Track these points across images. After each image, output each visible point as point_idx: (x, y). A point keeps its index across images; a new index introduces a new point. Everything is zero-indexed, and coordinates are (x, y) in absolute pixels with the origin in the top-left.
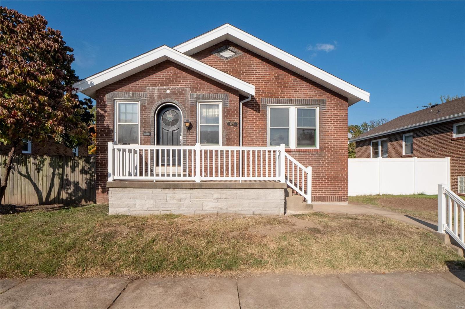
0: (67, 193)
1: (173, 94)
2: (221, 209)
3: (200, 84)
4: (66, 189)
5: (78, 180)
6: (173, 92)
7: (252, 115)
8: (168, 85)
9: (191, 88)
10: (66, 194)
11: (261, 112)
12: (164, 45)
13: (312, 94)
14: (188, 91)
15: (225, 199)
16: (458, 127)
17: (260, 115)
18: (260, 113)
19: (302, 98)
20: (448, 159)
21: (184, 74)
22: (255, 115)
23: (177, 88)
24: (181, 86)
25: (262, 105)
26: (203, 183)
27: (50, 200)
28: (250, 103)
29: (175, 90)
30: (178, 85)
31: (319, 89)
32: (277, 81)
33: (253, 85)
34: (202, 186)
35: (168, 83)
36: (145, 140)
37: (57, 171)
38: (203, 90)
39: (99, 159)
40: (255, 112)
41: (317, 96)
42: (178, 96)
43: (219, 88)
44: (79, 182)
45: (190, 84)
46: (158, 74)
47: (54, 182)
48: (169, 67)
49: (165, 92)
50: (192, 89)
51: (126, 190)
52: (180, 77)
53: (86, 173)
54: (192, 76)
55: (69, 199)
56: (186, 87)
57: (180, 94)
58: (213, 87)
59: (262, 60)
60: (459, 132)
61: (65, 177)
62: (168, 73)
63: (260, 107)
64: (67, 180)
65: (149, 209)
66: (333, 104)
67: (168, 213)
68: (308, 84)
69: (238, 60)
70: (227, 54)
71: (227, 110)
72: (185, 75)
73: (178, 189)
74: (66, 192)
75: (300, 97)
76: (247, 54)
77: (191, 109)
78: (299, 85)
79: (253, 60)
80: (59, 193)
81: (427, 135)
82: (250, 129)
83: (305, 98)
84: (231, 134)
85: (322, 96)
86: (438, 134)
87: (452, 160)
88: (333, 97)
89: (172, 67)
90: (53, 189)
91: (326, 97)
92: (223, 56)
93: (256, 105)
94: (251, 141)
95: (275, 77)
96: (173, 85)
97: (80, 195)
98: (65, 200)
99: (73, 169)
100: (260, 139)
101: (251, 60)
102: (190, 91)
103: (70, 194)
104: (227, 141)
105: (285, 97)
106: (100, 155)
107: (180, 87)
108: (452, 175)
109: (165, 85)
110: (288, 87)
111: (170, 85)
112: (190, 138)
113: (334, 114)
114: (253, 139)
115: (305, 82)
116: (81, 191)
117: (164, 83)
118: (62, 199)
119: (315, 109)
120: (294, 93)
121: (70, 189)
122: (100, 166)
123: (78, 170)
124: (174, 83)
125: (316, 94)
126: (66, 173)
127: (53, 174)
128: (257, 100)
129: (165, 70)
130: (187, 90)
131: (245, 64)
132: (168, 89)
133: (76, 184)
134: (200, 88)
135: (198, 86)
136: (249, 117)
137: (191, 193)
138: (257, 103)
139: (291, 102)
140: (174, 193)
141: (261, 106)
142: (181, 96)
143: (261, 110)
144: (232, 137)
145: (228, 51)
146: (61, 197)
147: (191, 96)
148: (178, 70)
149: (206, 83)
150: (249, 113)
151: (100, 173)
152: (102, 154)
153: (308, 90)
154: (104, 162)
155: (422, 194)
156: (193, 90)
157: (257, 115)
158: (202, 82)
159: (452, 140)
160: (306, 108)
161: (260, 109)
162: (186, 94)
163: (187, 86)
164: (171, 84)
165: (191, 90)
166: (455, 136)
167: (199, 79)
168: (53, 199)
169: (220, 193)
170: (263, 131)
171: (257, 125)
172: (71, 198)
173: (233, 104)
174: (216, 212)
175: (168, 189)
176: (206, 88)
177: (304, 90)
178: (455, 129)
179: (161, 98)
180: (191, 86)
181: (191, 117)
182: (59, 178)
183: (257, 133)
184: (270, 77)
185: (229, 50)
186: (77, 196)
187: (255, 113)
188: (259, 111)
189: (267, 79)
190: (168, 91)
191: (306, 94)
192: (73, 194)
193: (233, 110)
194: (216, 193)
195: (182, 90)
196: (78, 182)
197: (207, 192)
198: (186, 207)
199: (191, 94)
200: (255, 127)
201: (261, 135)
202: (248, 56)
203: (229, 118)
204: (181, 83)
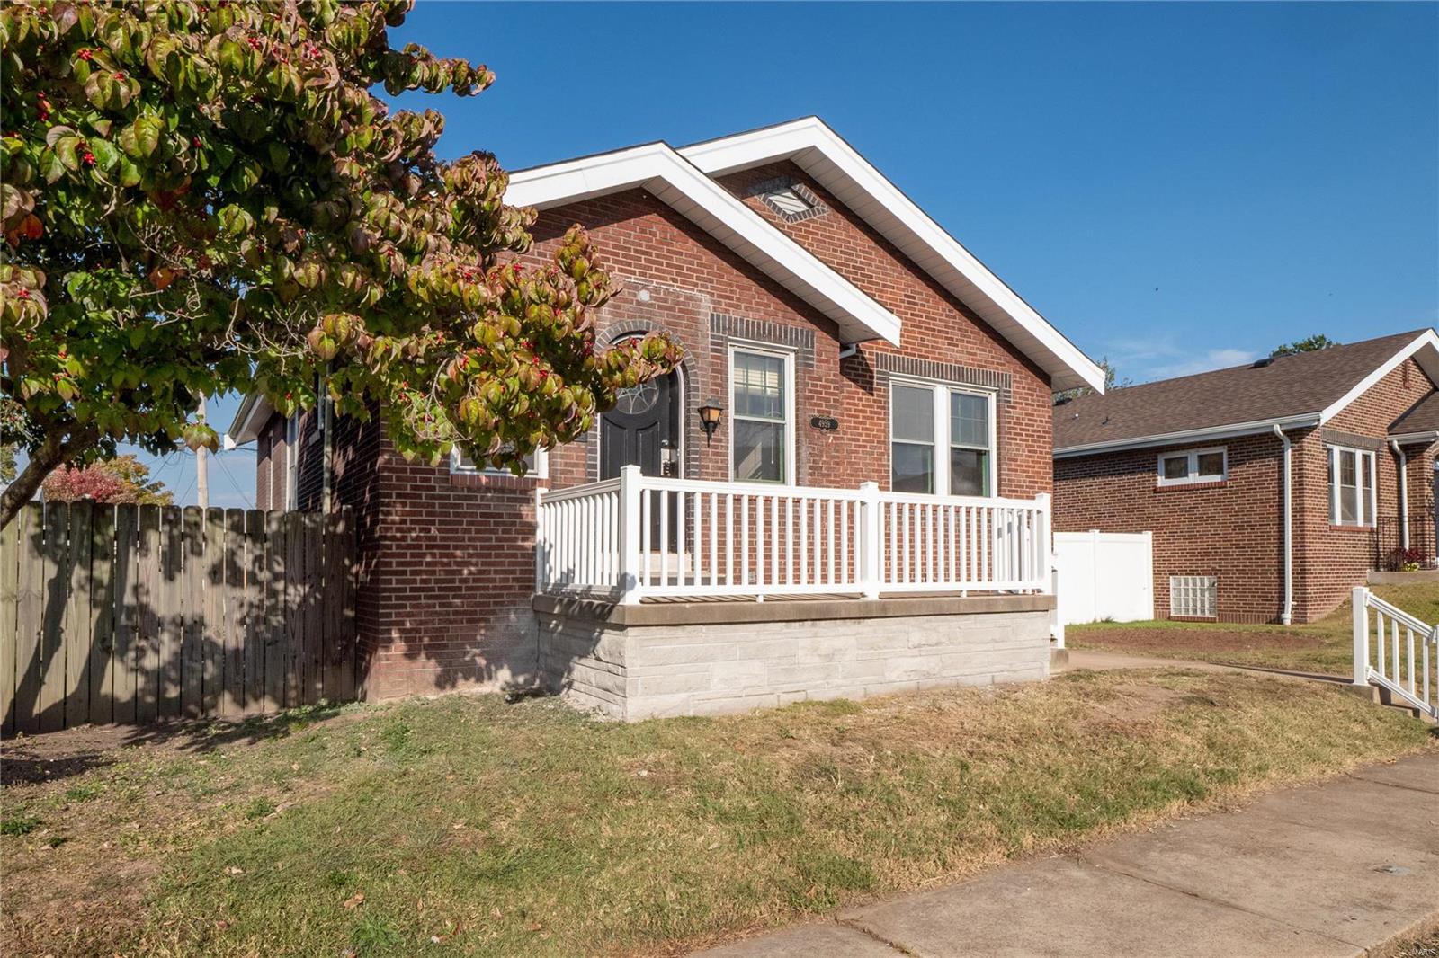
0: (138, 669)
1: (660, 307)
2: (927, 675)
3: (737, 286)
4: (132, 655)
5: (197, 610)
6: (661, 301)
7: (854, 398)
8: (645, 275)
9: (712, 295)
10: (132, 676)
11: (875, 392)
12: (662, 141)
13: (984, 356)
14: (705, 305)
15: (937, 644)
16: (1168, 462)
17: (875, 401)
18: (872, 395)
19: (966, 364)
20: (1148, 536)
21: (692, 246)
22: (861, 399)
23: (671, 289)
24: (683, 282)
25: (878, 372)
26: (890, 603)
27: (36, 711)
28: (851, 362)
29: (665, 294)
30: (674, 280)
31: (999, 347)
32: (910, 309)
33: (901, 318)
34: (886, 609)
35: (645, 268)
36: (568, 457)
37: (78, 573)
38: (746, 308)
39: (393, 522)
40: (861, 391)
41: (993, 363)
42: (674, 316)
43: (789, 309)
44: (207, 620)
45: (711, 281)
46: (613, 229)
47: (63, 625)
48: (646, 214)
49: (635, 295)
50: (715, 298)
51: (679, 631)
52: (680, 254)
53: (236, 578)
54: (716, 258)
55: (150, 699)
56: (700, 291)
57: (680, 310)
58: (774, 304)
59: (876, 242)
60: (1169, 475)
61: (129, 599)
62: (643, 231)
63: (872, 377)
64: (143, 609)
65: (749, 691)
66: (1024, 388)
67: (800, 698)
68: (976, 329)
69: (818, 228)
70: (788, 203)
71: (810, 378)
72: (695, 249)
73: (823, 622)
74: (133, 664)
75: (961, 363)
76: (840, 216)
77: (713, 364)
78: (959, 330)
79: (854, 238)
80: (93, 672)
81: (1093, 477)
82: (850, 439)
83: (971, 364)
84: (821, 451)
85: (1004, 365)
86: (1121, 474)
87: (1156, 537)
88: (1025, 372)
89: (655, 217)
90: (58, 657)
91: (1011, 368)
92: (780, 209)
93: (863, 370)
94: (852, 475)
95: (906, 296)
96: (660, 278)
97: (207, 676)
98: (128, 702)
99: (171, 565)
100: (873, 471)
101: (851, 237)
102: (712, 306)
103: (158, 677)
104: (811, 474)
105: (928, 357)
106: (399, 507)
107: (681, 288)
108: (1156, 574)
109: (634, 273)
110: (934, 330)
111: (651, 276)
112: (710, 460)
113: (1027, 414)
114: (857, 470)
115: (969, 322)
116: (216, 657)
117: (630, 265)
118: (113, 700)
119: (987, 398)
120: (947, 350)
121: (157, 651)
122: (394, 550)
123: (197, 568)
124: (664, 272)
125: (993, 357)
126: (131, 581)
127: (59, 590)
128: (867, 356)
129: (632, 221)
130: (701, 300)
131: (836, 245)
132: (645, 287)
133: (191, 629)
134: (738, 299)
135: (732, 292)
136: (848, 403)
137: (858, 634)
138: (867, 365)
139: (940, 372)
140: (815, 635)
141: (875, 375)
142: (683, 318)
143: (875, 386)
144: (824, 462)
145: (790, 194)
146: (105, 689)
147: (712, 320)
148: (676, 231)
149: (754, 287)
150: (848, 392)
151: (394, 578)
152: (404, 504)
153: (975, 344)
154: (414, 534)
155: (1108, 621)
156: (719, 303)
157: (868, 400)
158: (746, 281)
159: (1155, 491)
160: (968, 391)
161: (872, 383)
162: (699, 313)
163: (702, 286)
164: (653, 272)
165: (713, 302)
166: (1162, 481)
167: (735, 272)
168: (55, 705)
169: (925, 629)
170: (880, 448)
171: (867, 429)
172: (159, 693)
173: (827, 362)
174: (913, 685)
175: (797, 624)
176: (757, 303)
177: (968, 342)
178: (1161, 466)
179: (620, 315)
180: (712, 288)
181: (713, 391)
182: (94, 603)
183: (867, 453)
184: (895, 294)
185: (794, 192)
186: (194, 683)
187: (863, 394)
188: (872, 389)
189: (890, 298)
190: (644, 296)
191: (972, 354)
192: (173, 674)
193: (826, 381)
194: (914, 631)
195: (686, 298)
196: (202, 618)
197: (894, 628)
198: (845, 678)
199: (712, 315)
200: (861, 435)
201: (877, 460)
202: (844, 222)
203: (816, 405)
204: (685, 275)
